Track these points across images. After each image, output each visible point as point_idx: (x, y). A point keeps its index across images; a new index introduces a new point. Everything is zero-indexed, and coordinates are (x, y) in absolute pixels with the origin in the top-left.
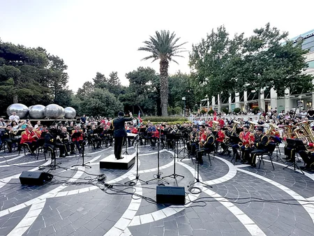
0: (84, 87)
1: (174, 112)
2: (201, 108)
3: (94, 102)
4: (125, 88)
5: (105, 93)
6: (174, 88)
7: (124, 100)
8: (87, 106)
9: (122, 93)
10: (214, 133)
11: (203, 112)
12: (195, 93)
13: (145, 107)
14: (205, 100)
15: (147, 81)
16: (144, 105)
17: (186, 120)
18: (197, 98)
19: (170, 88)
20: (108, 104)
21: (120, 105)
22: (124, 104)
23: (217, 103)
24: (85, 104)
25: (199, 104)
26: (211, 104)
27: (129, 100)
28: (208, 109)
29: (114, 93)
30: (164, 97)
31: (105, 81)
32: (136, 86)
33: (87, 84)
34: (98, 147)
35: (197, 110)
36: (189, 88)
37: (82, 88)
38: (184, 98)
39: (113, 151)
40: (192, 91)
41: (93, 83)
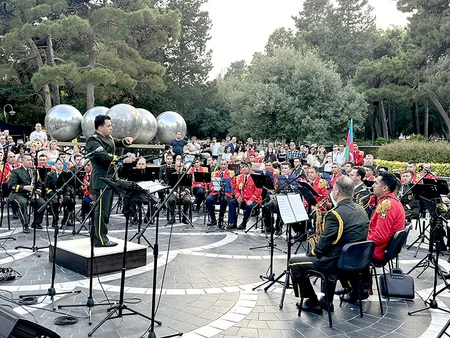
7: (377, 83)
20: (308, 101)
21: (352, 101)
22: (370, 98)
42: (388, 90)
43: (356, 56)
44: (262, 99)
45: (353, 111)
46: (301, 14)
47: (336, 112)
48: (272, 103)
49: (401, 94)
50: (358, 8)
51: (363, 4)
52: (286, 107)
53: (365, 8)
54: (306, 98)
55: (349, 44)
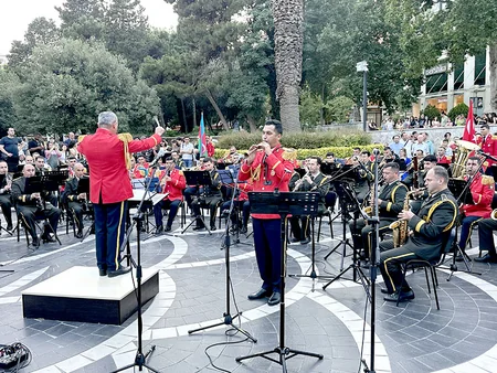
0: (29, 36)
1: (327, 117)
2: (424, 98)
3: (60, 87)
4: (163, 35)
5: (96, 52)
6: (329, 31)
7: (161, 79)
8: (39, 102)
9: (155, 52)
10: (456, 187)
11: (432, 115)
12: (403, 43)
13: (229, 103)
14: (439, 69)
15: (237, 8)
16: (227, 95)
17: (362, 142)
18: (408, 63)
19: (314, 33)
20: (105, 94)
21: (147, 96)
22: (160, 94)
23: (480, 81)
24: (30, 94)
25: (416, 83)
26: (458, 85)
27: (176, 78)
28: (449, 100)
29: (127, 52)
30: (289, 61)
31: (96, 13)
32: (198, 28)
33: (39, 27)
34: (46, 238)
35: (407, 105)
36: (382, 29)
37: (24, 42)
38: (362, 66)
39: (94, 250)
40: (394, 41)
41: (59, 23)
42: (172, 87)
43: (134, 53)
44: (58, 91)
45: (149, 105)
46: (65, 5)
47: (134, 105)
48: (70, 95)
49: (183, 91)
50: (131, 7)
51: (135, 4)
52: (85, 100)
53: (137, 8)
54: (102, 91)
55: (127, 41)
